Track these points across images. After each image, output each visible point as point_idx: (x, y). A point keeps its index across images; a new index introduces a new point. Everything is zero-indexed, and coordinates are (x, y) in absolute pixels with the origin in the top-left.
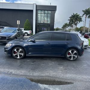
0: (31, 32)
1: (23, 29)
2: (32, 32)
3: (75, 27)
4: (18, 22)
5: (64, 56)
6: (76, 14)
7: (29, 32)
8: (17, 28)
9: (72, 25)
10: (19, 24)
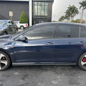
0: (27, 25)
1: (19, 22)
2: (29, 25)
3: (72, 19)
4: (11, 14)
5: (76, 64)
6: (73, 6)
7: (25, 25)
8: (8, 21)
9: (69, 17)
10: (12, 15)
